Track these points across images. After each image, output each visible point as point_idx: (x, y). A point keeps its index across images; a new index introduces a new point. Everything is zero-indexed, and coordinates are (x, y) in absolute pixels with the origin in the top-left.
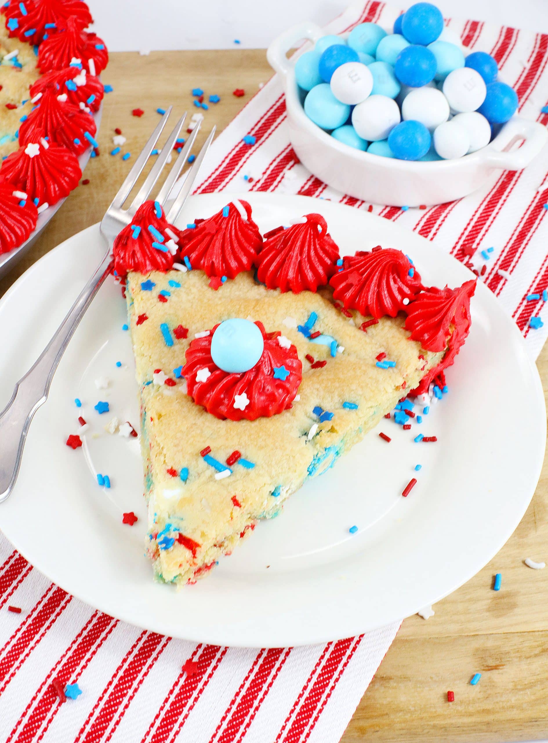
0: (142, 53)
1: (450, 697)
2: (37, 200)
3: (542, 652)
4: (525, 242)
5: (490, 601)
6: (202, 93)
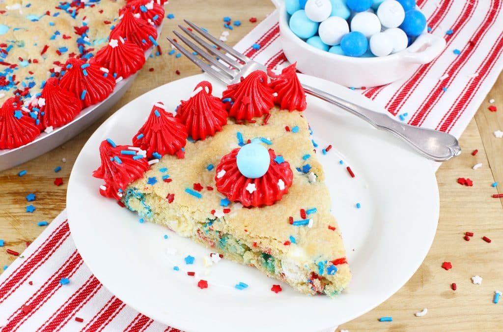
2: (115, 75)
4: (429, 110)
5: (387, 329)
6: (230, 20)
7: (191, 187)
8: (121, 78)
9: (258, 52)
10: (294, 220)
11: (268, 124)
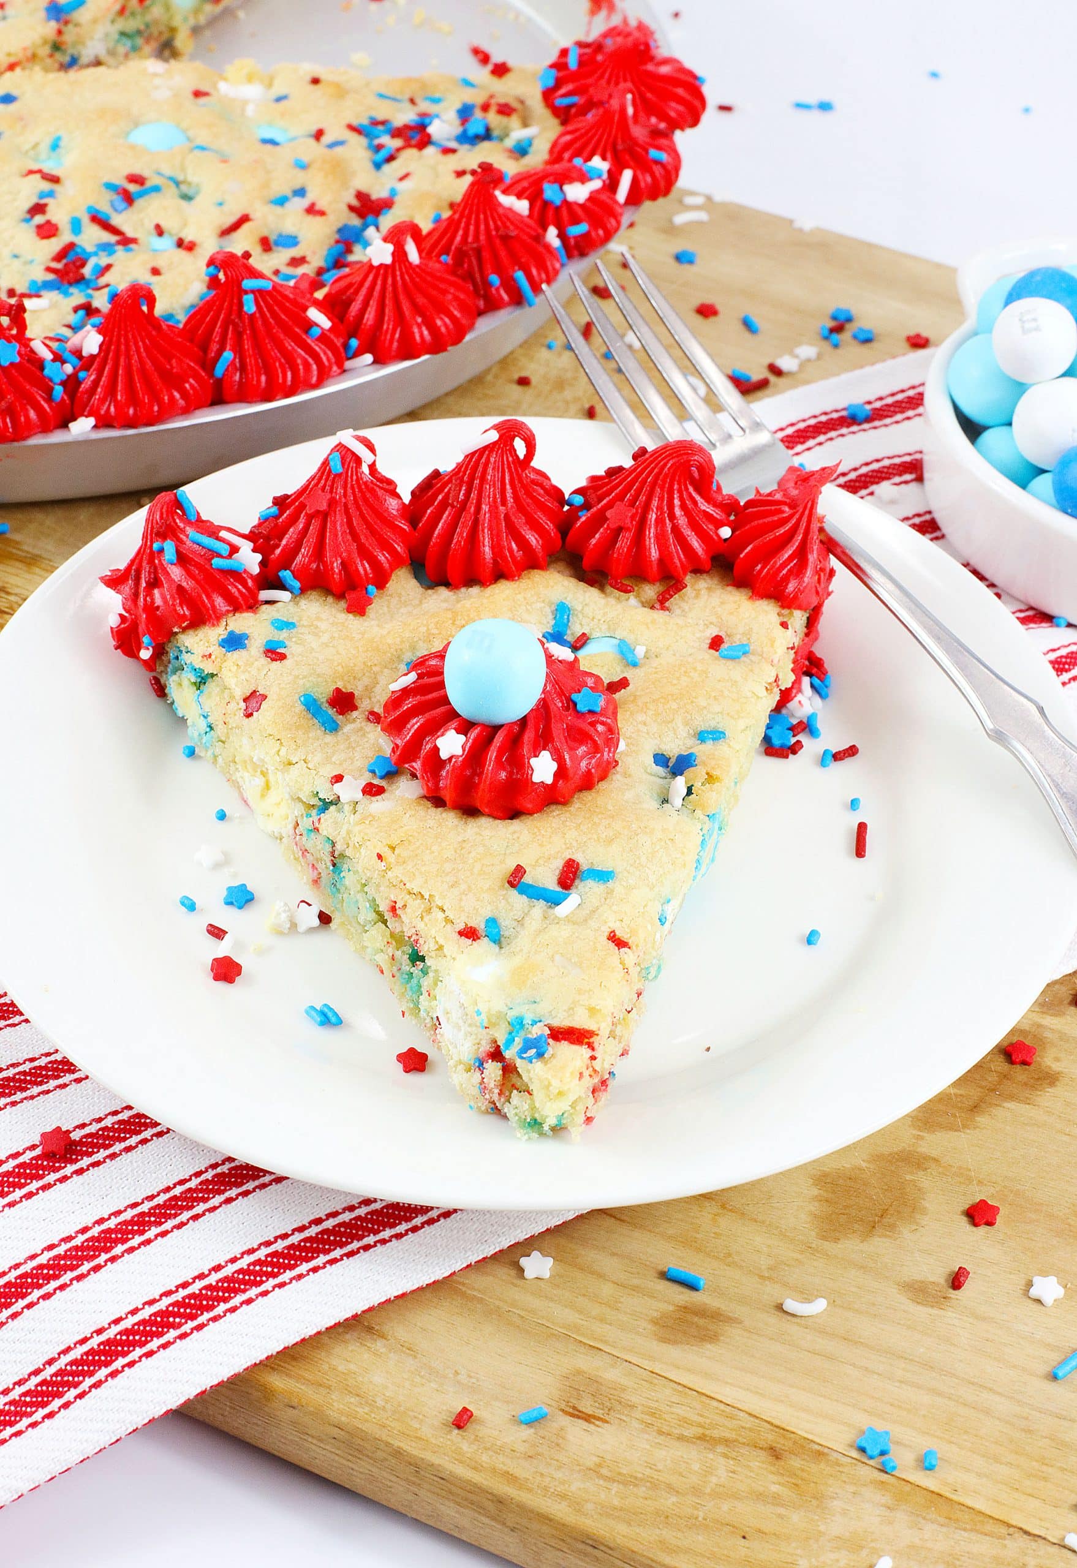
0: (798, 224)
1: (462, 1420)
2: (355, 344)
3: (699, 1438)
5: (671, 1308)
6: (850, 320)
7: (324, 693)
8: (368, 358)
9: (855, 428)
10: (527, 879)
11: (668, 609)
